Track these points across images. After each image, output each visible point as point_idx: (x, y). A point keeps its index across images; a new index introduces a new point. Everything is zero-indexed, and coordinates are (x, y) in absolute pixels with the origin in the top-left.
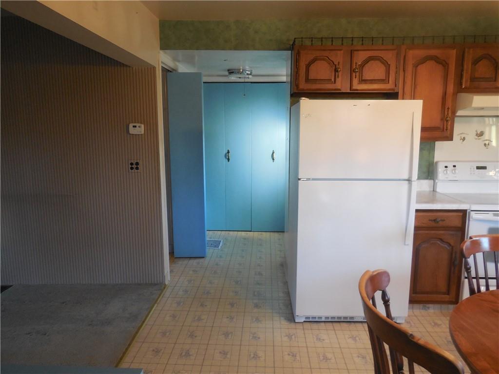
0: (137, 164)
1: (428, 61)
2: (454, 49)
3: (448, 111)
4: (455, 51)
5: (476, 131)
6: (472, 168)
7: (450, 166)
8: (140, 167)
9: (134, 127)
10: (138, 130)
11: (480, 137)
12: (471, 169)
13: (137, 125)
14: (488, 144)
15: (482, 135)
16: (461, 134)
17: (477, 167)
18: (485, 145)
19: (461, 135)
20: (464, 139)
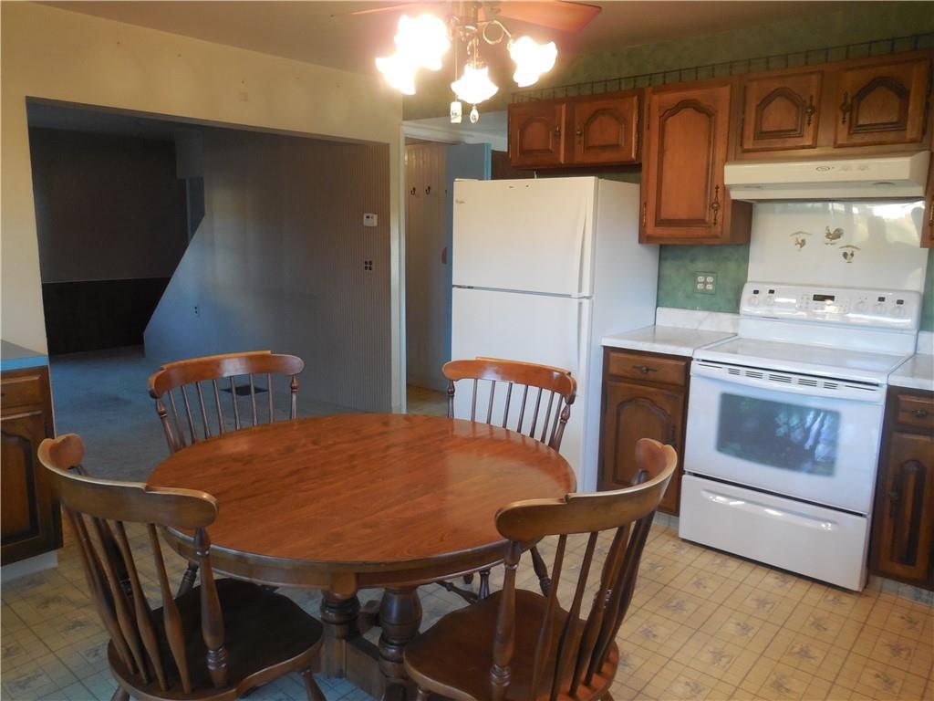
0: (371, 263)
1: (682, 111)
2: (725, 85)
3: (717, 192)
4: (727, 89)
5: (827, 229)
6: (805, 297)
7: (764, 290)
8: (373, 267)
9: (368, 217)
10: (372, 221)
11: (833, 241)
12: (802, 298)
13: (371, 215)
14: (852, 255)
15: (839, 237)
16: (797, 233)
17: (815, 296)
18: (845, 255)
19: (798, 236)
20: (803, 243)
